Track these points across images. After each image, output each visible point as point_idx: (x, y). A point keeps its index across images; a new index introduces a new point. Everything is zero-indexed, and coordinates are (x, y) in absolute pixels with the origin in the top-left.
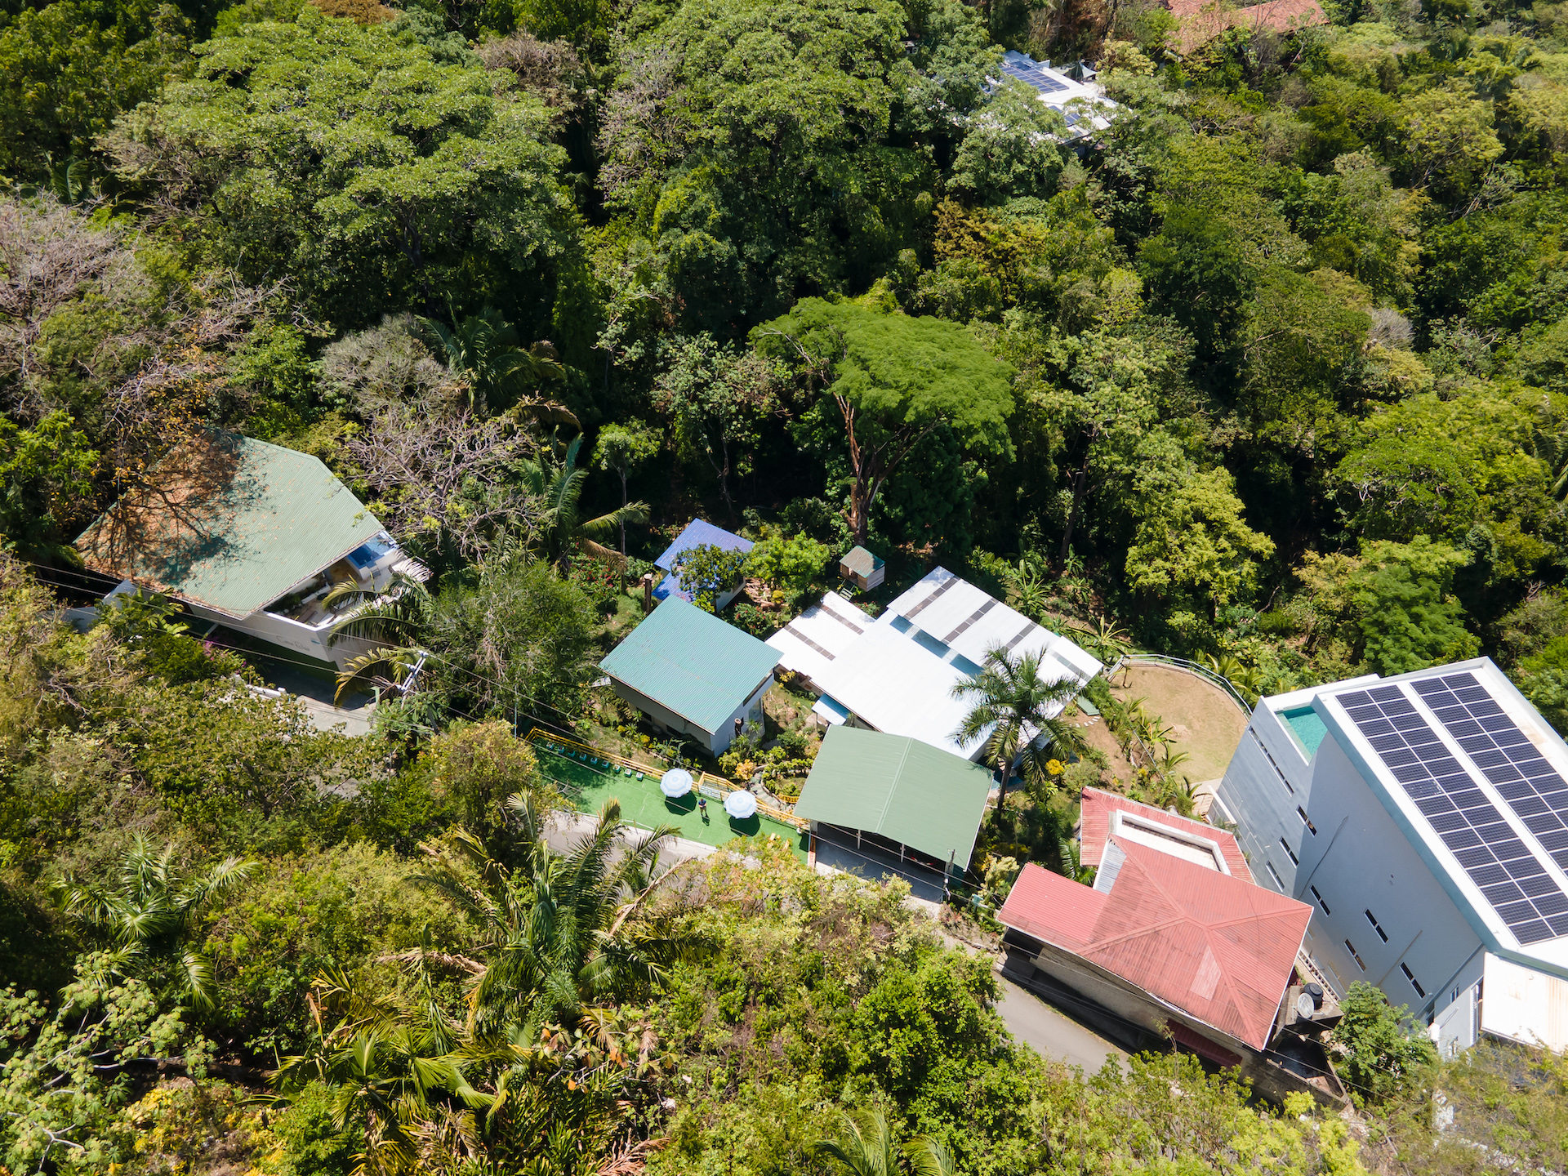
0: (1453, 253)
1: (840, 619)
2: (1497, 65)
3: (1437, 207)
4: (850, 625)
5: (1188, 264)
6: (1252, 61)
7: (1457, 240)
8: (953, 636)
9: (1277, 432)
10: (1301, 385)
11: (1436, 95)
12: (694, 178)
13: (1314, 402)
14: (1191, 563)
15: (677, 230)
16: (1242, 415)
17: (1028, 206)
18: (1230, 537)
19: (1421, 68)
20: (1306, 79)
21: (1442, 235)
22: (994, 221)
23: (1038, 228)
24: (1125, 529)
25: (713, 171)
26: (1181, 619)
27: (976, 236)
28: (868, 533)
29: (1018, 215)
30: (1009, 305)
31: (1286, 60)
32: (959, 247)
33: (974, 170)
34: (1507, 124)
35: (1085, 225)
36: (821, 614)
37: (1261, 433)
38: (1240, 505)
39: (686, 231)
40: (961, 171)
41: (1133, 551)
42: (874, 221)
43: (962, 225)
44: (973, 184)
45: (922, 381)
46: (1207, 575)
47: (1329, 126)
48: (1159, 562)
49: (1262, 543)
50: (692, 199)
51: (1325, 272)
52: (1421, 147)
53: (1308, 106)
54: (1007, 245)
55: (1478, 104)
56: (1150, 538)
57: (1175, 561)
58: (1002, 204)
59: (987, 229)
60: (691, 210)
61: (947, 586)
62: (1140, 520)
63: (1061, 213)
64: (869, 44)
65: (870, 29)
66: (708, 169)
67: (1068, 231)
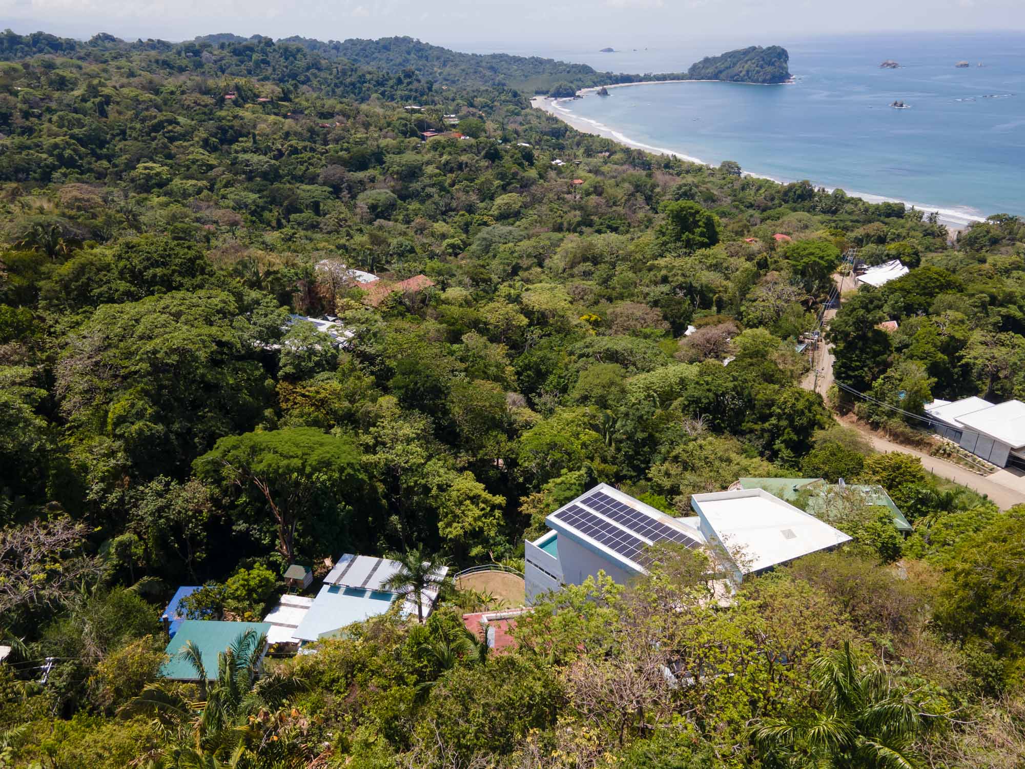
0: (527, 367)
1: (295, 606)
2: (512, 291)
3: (513, 351)
4: (302, 607)
5: (416, 383)
6: (408, 303)
7: (527, 361)
8: (366, 582)
9: (486, 454)
10: (488, 430)
11: (491, 305)
12: (131, 394)
13: (496, 436)
14: (470, 519)
15: (128, 424)
16: (467, 451)
17: (326, 376)
18: (483, 502)
19: (482, 298)
20: (435, 308)
21: (520, 361)
22: (311, 386)
23: (336, 385)
24: (432, 515)
25: (142, 389)
26: (475, 551)
27: (303, 395)
28: (296, 556)
29: (323, 381)
30: (332, 427)
31: (423, 301)
32: (295, 403)
33: (291, 364)
34: (527, 312)
35: (359, 378)
36: (282, 608)
37: (479, 457)
38: (482, 486)
39: (133, 423)
40: (285, 366)
41: (440, 524)
42: (245, 397)
43: (294, 392)
44: (294, 371)
45: (309, 452)
46: (480, 524)
47: (453, 324)
48: (455, 525)
49: (500, 499)
50: (133, 405)
51: (478, 382)
52: (496, 327)
53: (440, 318)
54: (322, 396)
55: (511, 305)
56: (447, 514)
57: (463, 522)
58: (312, 377)
59: (309, 391)
60: (134, 411)
61: (352, 561)
62: (439, 508)
63: (344, 374)
64: (218, 312)
65: (216, 305)
66: (139, 389)
67: (351, 382)
